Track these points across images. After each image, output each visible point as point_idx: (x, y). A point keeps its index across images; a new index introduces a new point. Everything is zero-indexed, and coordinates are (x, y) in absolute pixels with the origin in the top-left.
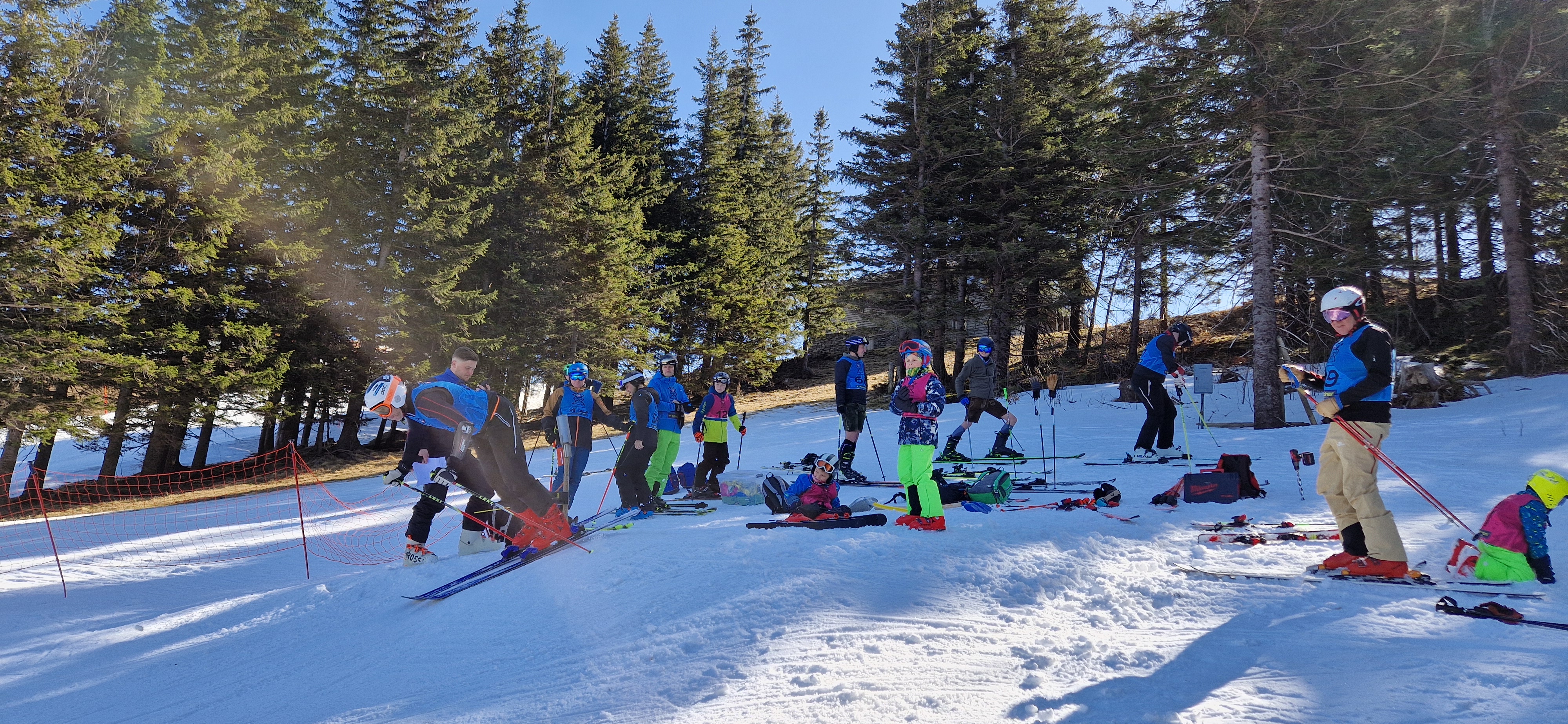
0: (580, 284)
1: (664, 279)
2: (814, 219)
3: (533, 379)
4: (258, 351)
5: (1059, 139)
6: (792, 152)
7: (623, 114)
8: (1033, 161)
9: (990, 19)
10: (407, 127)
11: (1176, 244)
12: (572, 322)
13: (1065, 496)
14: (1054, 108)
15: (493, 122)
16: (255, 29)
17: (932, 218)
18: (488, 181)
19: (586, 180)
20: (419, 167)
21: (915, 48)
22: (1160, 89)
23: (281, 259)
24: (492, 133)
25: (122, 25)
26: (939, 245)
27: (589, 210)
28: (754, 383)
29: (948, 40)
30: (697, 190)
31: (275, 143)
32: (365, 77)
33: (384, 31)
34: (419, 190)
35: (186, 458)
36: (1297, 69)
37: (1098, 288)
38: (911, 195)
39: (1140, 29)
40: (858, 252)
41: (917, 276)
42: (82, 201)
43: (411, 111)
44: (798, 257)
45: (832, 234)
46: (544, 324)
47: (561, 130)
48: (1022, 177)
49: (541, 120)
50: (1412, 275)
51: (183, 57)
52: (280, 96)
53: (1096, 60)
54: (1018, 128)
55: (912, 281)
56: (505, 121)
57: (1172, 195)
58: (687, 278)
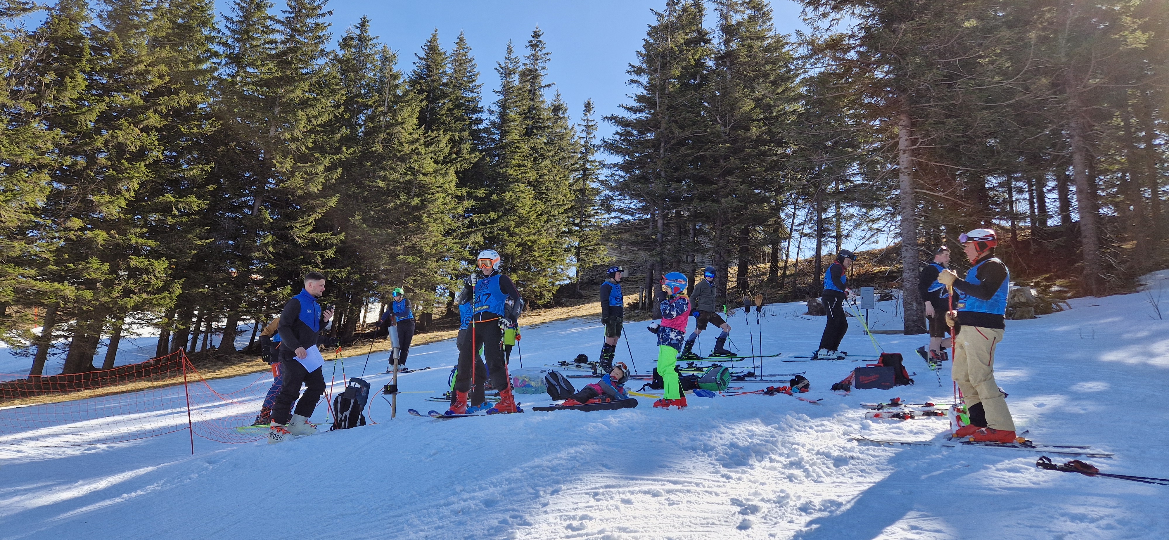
0: (408, 228)
1: (472, 224)
2: (584, 180)
3: (371, 299)
4: (157, 278)
5: (762, 123)
6: (567, 131)
7: (442, 102)
8: (744, 139)
9: (711, 36)
10: (277, 110)
11: (846, 200)
12: (402, 257)
13: (769, 385)
14: (758, 101)
15: (343, 107)
16: (160, 35)
17: (671, 180)
18: (338, 150)
19: (413, 151)
20: (285, 140)
21: (658, 56)
22: (833, 88)
23: (177, 209)
24: (342, 115)
25: (56, 31)
26: (676, 200)
27: (415, 173)
28: (539, 302)
29: (681, 51)
30: (497, 159)
31: (173, 121)
32: (245, 72)
33: (259, 37)
34: (285, 157)
35: (98, 362)
36: (929, 76)
37: (791, 232)
38: (655, 163)
39: (819, 45)
40: (617, 204)
41: (660, 223)
42: (21, 164)
43: (280, 98)
44: (572, 208)
45: (597, 192)
46: (380, 258)
47: (395, 113)
48: (736, 151)
49: (379, 105)
50: (1013, 223)
51: (103, 55)
52: (178, 85)
53: (787, 66)
54: (733, 115)
55: (656, 226)
56: (352, 105)
57: (844, 165)
58: (489, 223)
